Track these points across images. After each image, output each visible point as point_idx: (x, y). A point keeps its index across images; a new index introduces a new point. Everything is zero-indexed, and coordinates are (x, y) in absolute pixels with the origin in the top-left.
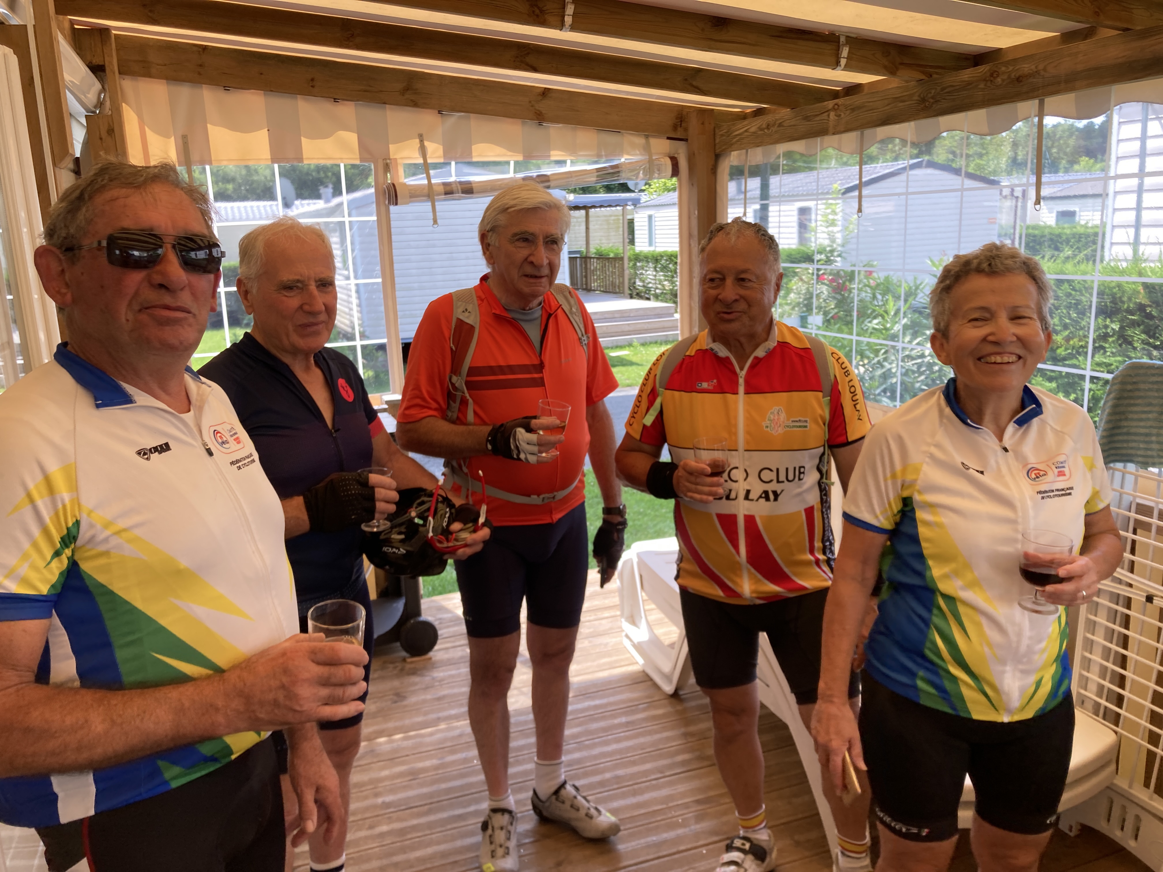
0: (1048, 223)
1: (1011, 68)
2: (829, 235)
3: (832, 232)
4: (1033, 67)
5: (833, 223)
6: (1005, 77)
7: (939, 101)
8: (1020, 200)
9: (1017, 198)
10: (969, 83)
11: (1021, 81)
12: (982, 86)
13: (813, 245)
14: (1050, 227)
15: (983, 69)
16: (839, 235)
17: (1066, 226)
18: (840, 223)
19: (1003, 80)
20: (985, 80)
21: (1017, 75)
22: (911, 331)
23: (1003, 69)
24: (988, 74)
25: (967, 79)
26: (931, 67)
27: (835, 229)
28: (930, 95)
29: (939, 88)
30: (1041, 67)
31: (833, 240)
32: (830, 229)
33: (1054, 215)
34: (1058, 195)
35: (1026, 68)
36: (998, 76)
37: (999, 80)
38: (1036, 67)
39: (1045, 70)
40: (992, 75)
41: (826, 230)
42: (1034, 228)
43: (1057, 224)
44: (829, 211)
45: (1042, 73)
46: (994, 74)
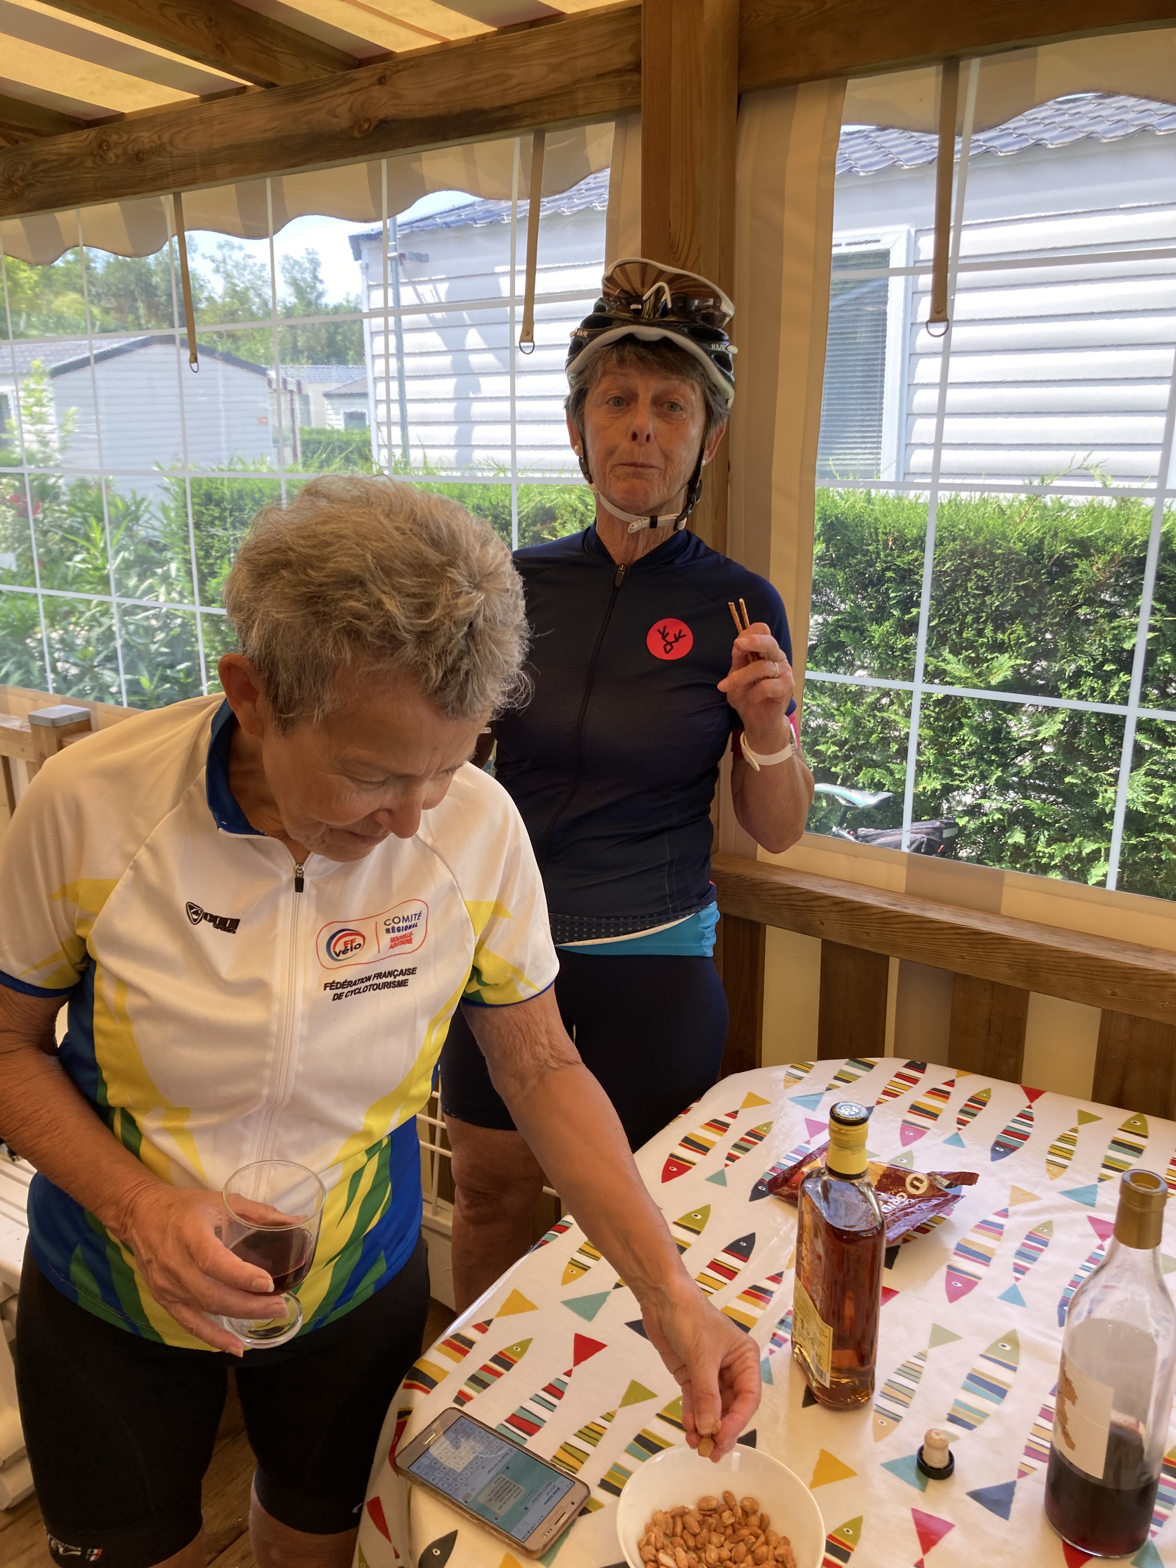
0: (336, 427)
1: (125, 138)
2: (38, 436)
3: (41, 431)
4: (155, 137)
5: (40, 419)
6: (119, 151)
7: (32, 185)
8: (296, 397)
9: (291, 392)
10: (71, 158)
11: (142, 160)
12: (89, 164)
13: (18, 450)
14: (338, 431)
15: (88, 135)
16: (54, 437)
17: (356, 431)
18: (52, 419)
19: (117, 156)
20: (92, 154)
21: (136, 148)
22: (137, 569)
23: (115, 137)
24: (95, 146)
25: (65, 151)
26: (18, 129)
27: (47, 428)
28: (18, 174)
29: (28, 163)
30: (166, 137)
31: (45, 443)
32: (39, 427)
33: (341, 417)
34: (342, 391)
35: (146, 138)
36: (109, 148)
37: (111, 155)
38: (159, 138)
39: (171, 142)
40: (100, 146)
41: (32, 428)
42: (320, 432)
43: (346, 430)
44: (32, 400)
45: (169, 148)
46: (102, 146)
